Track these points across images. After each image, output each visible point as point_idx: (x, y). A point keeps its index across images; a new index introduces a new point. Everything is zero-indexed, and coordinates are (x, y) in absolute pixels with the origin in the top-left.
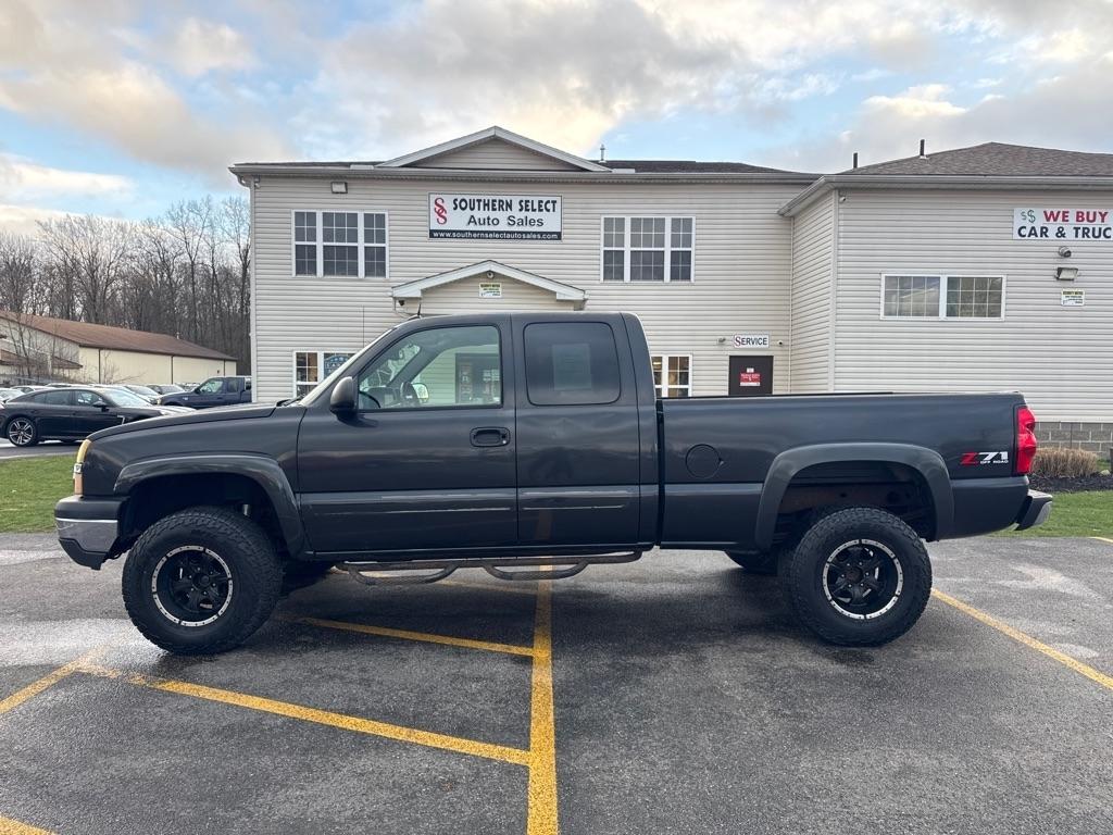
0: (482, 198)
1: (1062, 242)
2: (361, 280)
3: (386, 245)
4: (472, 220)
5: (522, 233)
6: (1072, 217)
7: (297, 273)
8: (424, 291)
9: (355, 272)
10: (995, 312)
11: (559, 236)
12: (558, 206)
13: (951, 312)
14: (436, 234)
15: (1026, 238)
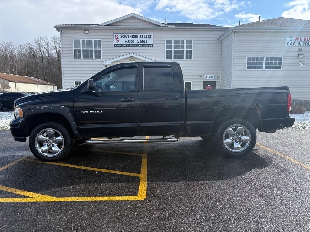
0: (129, 34)
1: (300, 47)
3: (101, 49)
4: (126, 41)
5: (141, 45)
6: (303, 39)
7: (75, 58)
8: (112, 62)
10: (280, 68)
11: (152, 46)
13: (267, 68)
15: (289, 46)
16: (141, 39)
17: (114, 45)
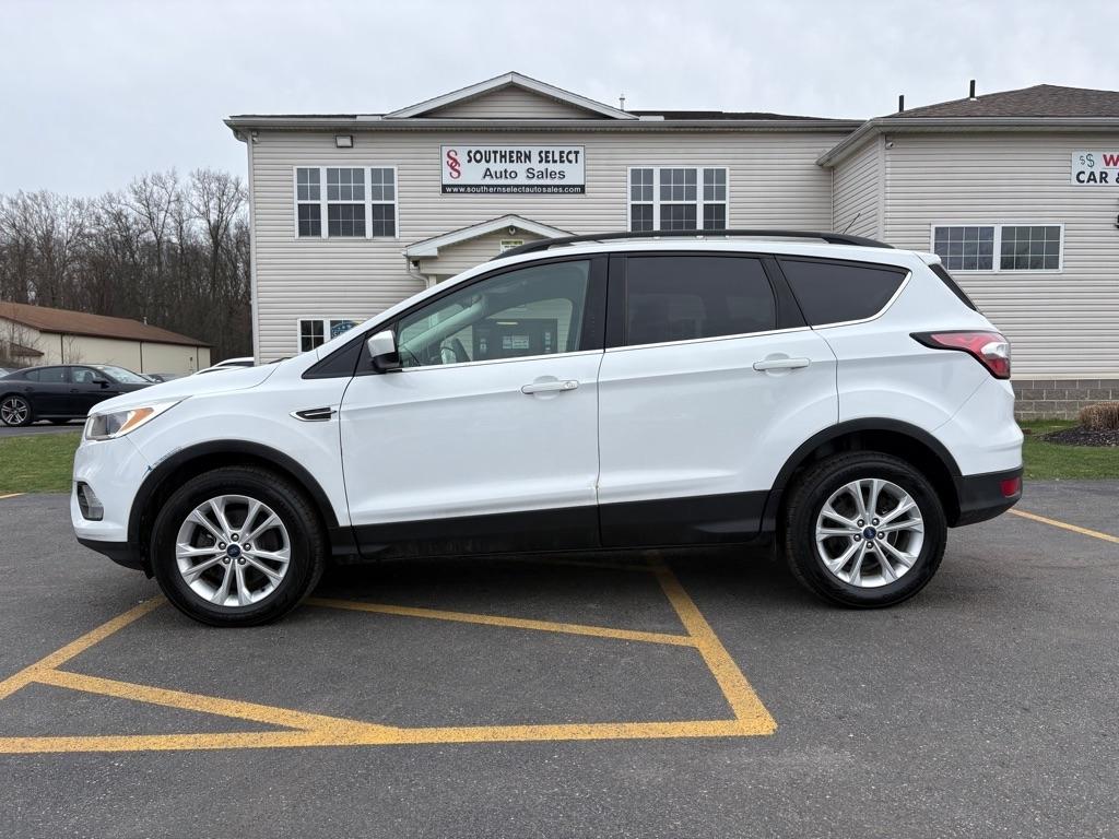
0: (498, 149)
2: (368, 240)
3: (395, 202)
4: (488, 173)
5: (542, 186)
8: (440, 250)
9: (362, 232)
10: (1053, 264)
11: (582, 189)
12: (580, 156)
13: (1006, 264)
14: (449, 190)
15: (1085, 183)
16: (543, 166)
17: (444, 188)
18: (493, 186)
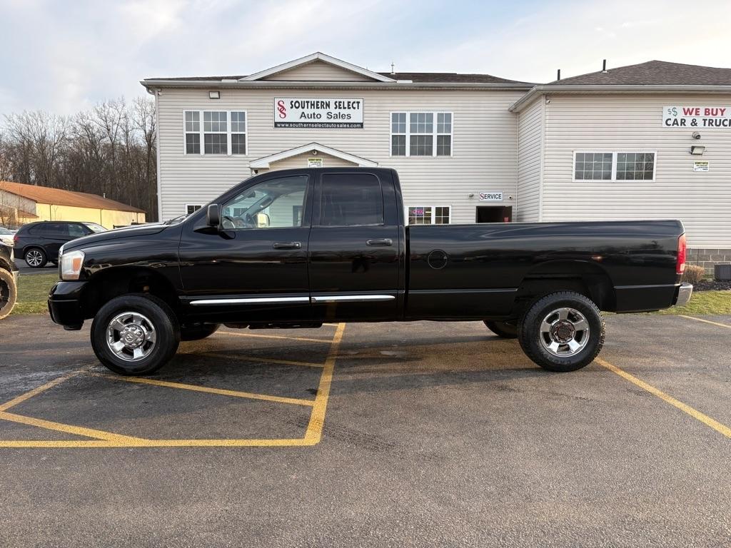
0: (310, 100)
1: (695, 129)
2: (229, 157)
3: (246, 133)
4: (303, 115)
5: (336, 123)
6: (702, 112)
7: (188, 153)
8: (271, 164)
9: (225, 150)
10: (649, 176)
11: (361, 125)
12: (361, 105)
13: (620, 177)
14: (279, 125)
15: (671, 126)
16: (337, 111)
17: (276, 124)
18: (306, 123)
